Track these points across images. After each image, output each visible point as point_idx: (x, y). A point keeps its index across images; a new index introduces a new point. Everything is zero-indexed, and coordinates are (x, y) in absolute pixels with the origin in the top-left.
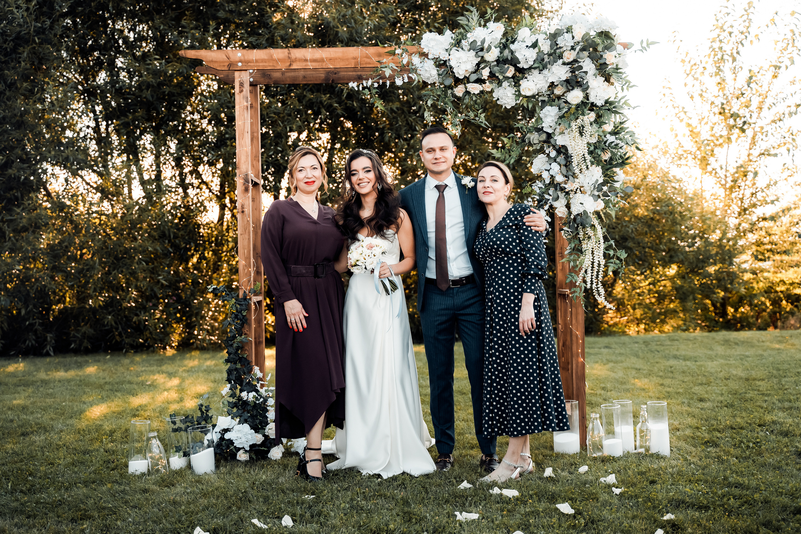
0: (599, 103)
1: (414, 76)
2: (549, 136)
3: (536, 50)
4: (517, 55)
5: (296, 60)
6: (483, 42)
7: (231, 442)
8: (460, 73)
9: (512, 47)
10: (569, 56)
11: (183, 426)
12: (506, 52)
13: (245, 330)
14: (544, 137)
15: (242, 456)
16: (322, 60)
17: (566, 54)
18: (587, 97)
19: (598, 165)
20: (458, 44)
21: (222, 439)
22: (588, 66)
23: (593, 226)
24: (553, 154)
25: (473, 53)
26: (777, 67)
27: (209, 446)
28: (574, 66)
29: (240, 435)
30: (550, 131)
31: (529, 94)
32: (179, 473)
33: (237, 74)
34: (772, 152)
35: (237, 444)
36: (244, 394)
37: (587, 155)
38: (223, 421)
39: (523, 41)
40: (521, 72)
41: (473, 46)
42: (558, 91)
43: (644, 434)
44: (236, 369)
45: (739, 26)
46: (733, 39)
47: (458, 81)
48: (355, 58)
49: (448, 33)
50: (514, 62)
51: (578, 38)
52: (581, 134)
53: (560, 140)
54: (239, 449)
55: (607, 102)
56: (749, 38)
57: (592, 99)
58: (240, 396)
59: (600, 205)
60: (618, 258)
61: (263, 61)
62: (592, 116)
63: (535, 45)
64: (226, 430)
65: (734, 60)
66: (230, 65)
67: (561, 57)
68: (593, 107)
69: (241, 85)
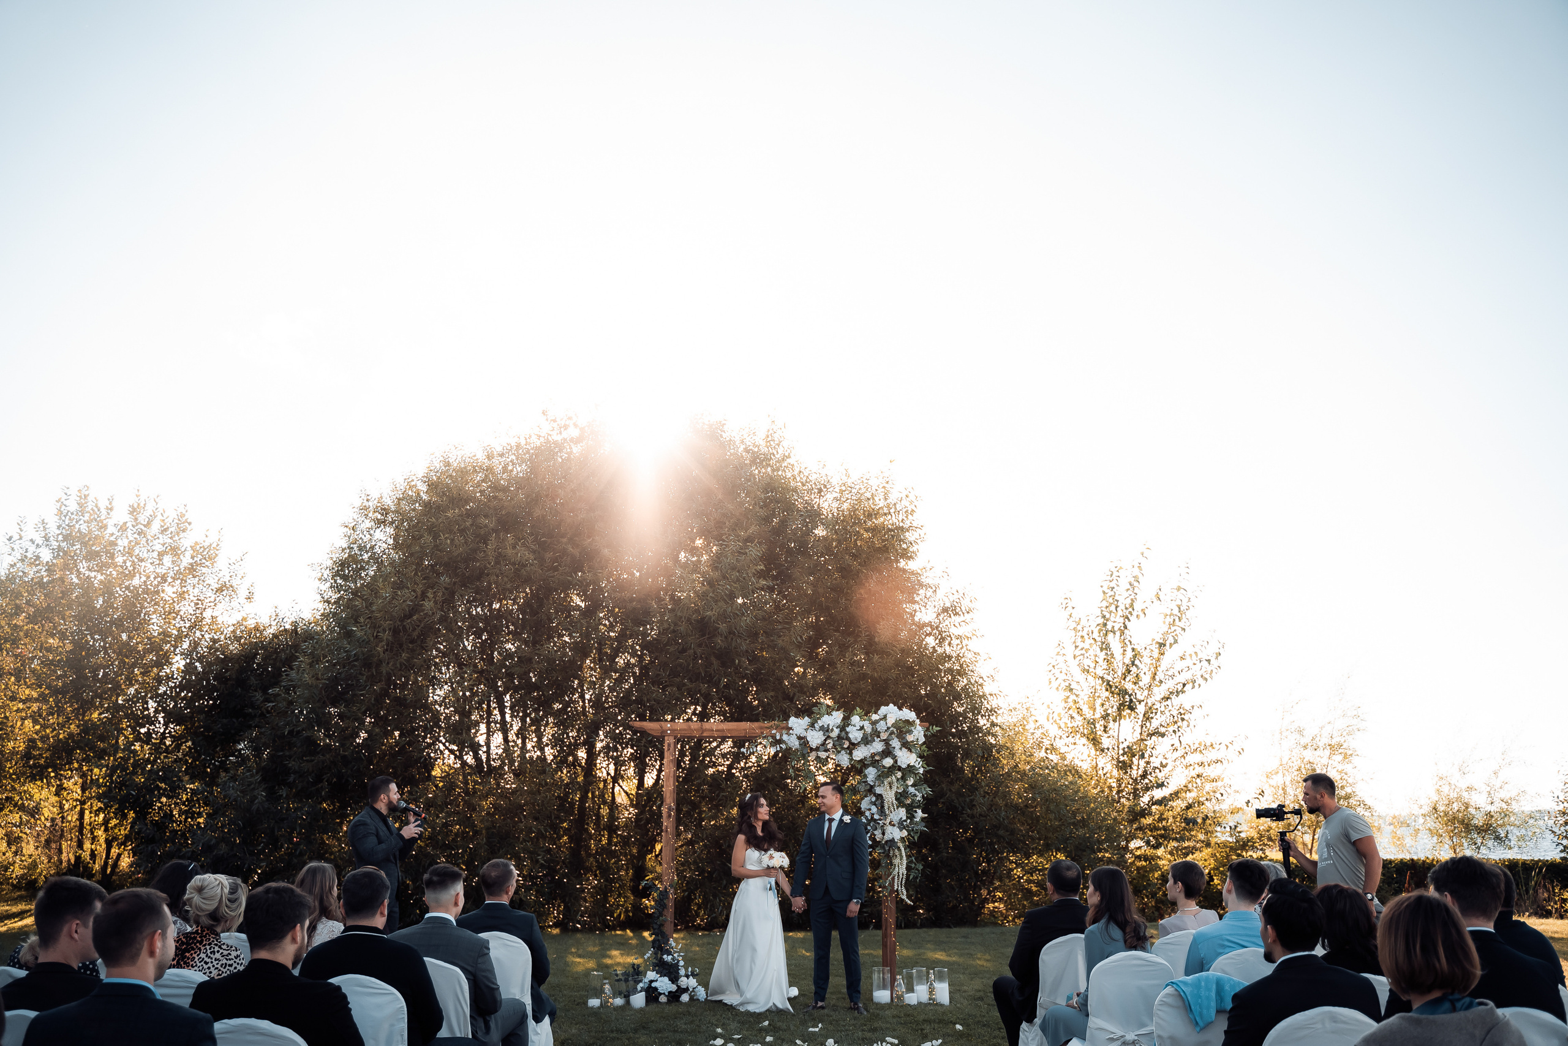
0: (904, 766)
1: (784, 746)
2: (872, 787)
3: (863, 731)
4: (850, 735)
5: (706, 730)
6: (828, 725)
7: (656, 989)
8: (814, 745)
9: (848, 729)
10: (884, 736)
11: (623, 978)
12: (843, 733)
13: (665, 913)
14: (868, 787)
15: (663, 999)
16: (723, 730)
17: (882, 734)
18: (896, 762)
19: (903, 807)
20: (812, 725)
21: (650, 987)
22: (895, 743)
23: (899, 848)
24: (874, 799)
25: (821, 733)
26: (1162, 645)
27: (641, 991)
28: (887, 742)
29: (662, 984)
30: (872, 784)
31: (858, 759)
32: (621, 1008)
33: (666, 738)
34: (1162, 730)
35: (660, 990)
36: (665, 956)
37: (895, 802)
38: (651, 975)
39: (854, 726)
40: (853, 746)
41: (822, 728)
42: (877, 758)
43: (931, 990)
44: (658, 940)
45: (1124, 602)
46: (1120, 613)
47: (812, 750)
48: (745, 730)
49: (806, 718)
50: (848, 739)
51: (889, 725)
52: (891, 787)
53: (878, 790)
54: (660, 994)
55: (909, 765)
56: (1135, 613)
57: (899, 764)
58: (661, 958)
59: (905, 833)
60: (917, 870)
61: (684, 730)
62: (899, 775)
63: (862, 728)
64: (651, 981)
65: (1122, 633)
66: (662, 732)
67: (879, 737)
68: (900, 768)
69: (669, 745)
